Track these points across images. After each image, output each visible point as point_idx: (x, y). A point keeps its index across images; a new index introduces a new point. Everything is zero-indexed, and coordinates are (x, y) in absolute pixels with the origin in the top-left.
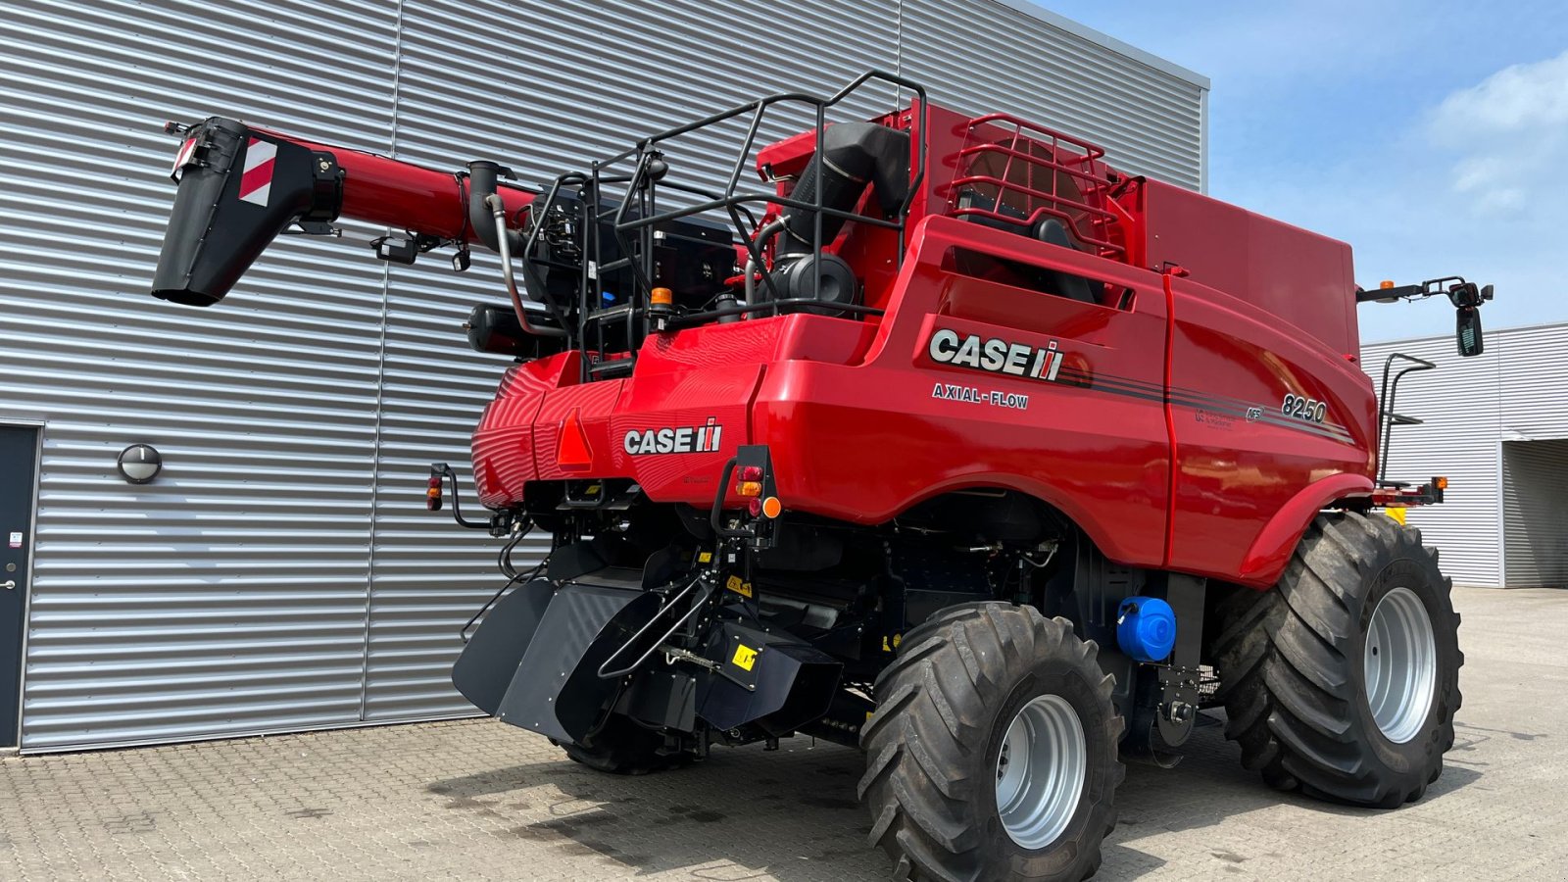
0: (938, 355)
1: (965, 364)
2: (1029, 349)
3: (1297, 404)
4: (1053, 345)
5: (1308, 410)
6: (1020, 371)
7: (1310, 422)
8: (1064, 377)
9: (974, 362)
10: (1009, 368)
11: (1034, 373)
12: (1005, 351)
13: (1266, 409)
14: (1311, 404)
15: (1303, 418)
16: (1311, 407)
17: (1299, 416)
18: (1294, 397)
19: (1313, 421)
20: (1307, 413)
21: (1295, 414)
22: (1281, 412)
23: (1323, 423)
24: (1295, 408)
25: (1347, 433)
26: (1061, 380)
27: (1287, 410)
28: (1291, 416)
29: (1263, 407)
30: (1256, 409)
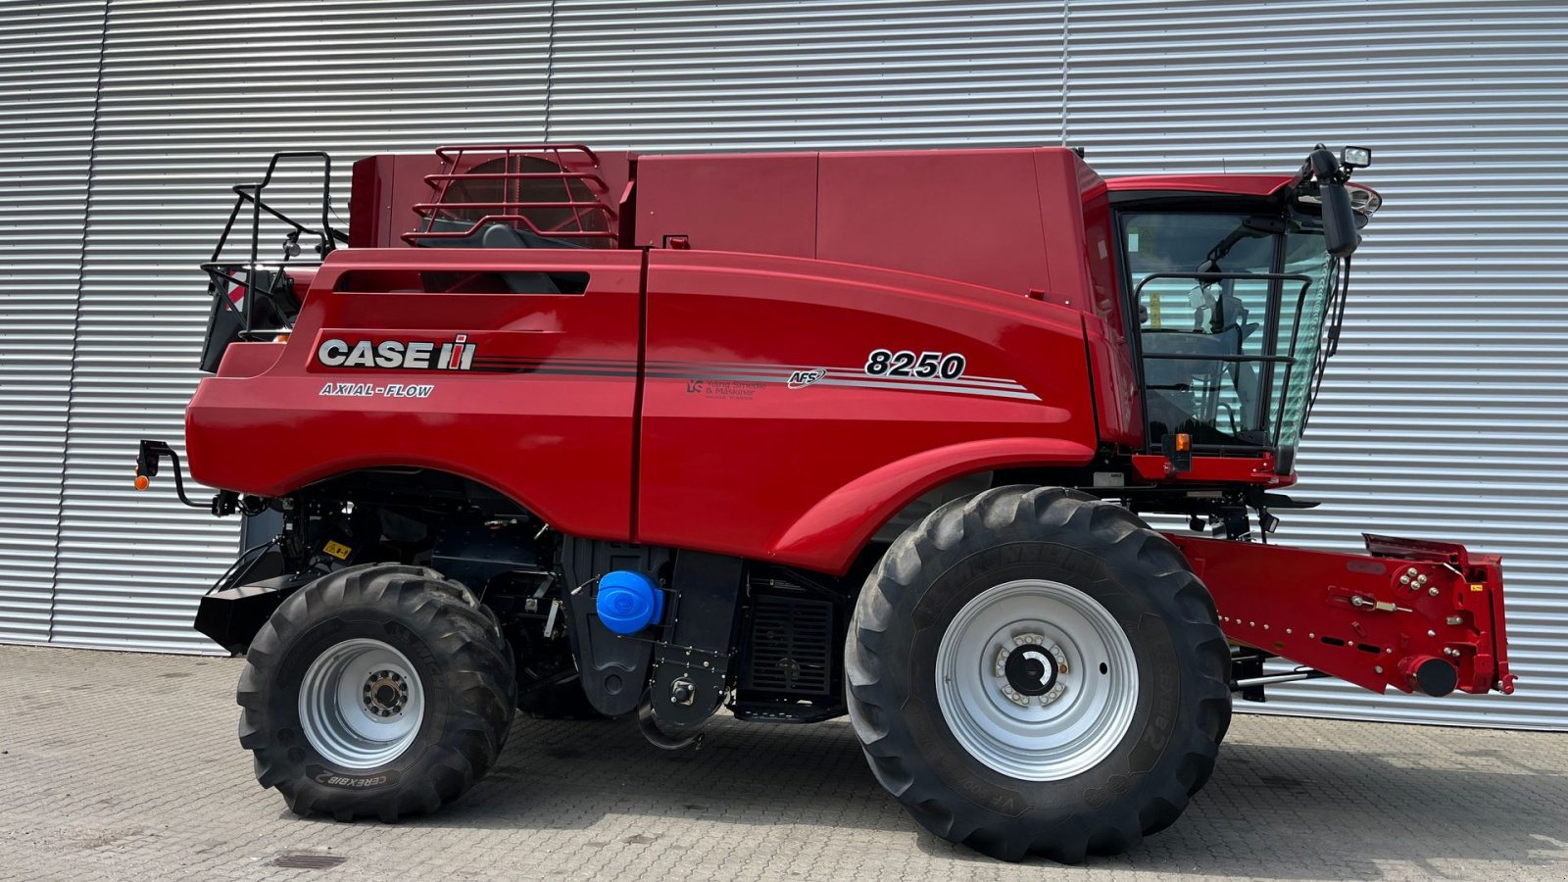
0: (329, 360)
1: (360, 365)
2: (432, 345)
3: (897, 360)
4: (462, 339)
5: (922, 365)
6: (425, 365)
7: (930, 379)
8: (477, 365)
9: (369, 361)
10: (409, 363)
11: (442, 364)
12: (403, 350)
13: (831, 371)
14: (926, 357)
15: (913, 375)
16: (928, 361)
17: (906, 374)
18: (889, 353)
19: (938, 377)
20: (921, 369)
21: (895, 372)
22: (864, 372)
23: (960, 379)
24: (892, 365)
25: (1021, 387)
26: (476, 369)
27: (876, 369)
28: (887, 374)
29: (824, 368)
30: (810, 372)
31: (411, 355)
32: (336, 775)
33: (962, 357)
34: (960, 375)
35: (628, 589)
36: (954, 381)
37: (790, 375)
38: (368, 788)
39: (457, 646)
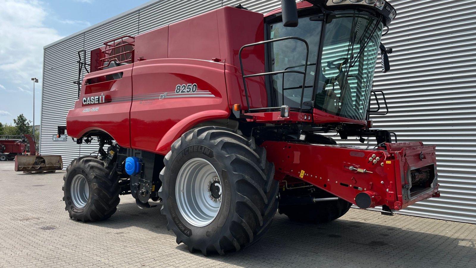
0: (84, 103)
1: (88, 104)
3: (182, 88)
4: (102, 94)
5: (188, 88)
6: (97, 102)
7: (190, 93)
8: (106, 101)
11: (100, 102)
13: (168, 93)
14: (189, 86)
15: (186, 92)
16: (189, 87)
17: (184, 92)
18: (180, 85)
19: (191, 92)
20: (187, 90)
21: (182, 92)
22: (175, 93)
23: (196, 92)
24: (181, 89)
25: (210, 93)
26: (105, 103)
27: (178, 91)
28: (180, 93)
29: (166, 93)
30: (164, 94)
31: (96, 100)
32: (76, 209)
33: (196, 84)
34: (196, 91)
35: (130, 162)
36: (195, 93)
37: (159, 96)
38: (80, 213)
39: (93, 177)
